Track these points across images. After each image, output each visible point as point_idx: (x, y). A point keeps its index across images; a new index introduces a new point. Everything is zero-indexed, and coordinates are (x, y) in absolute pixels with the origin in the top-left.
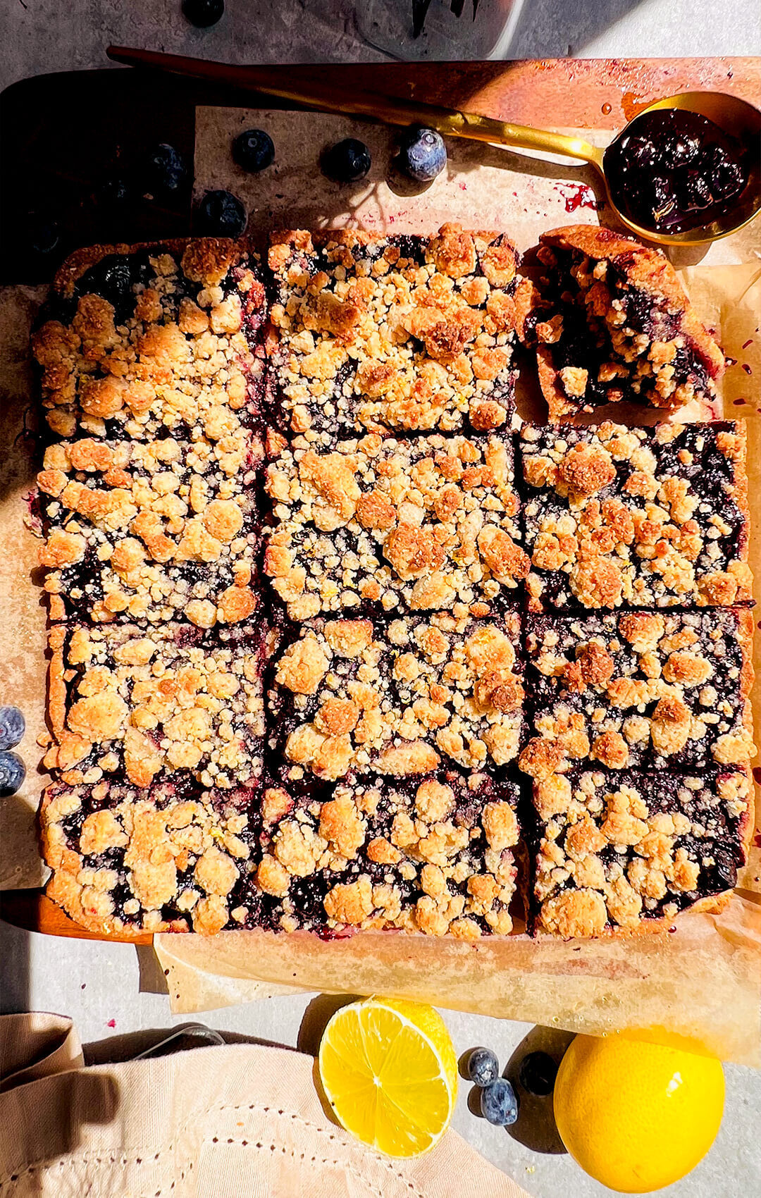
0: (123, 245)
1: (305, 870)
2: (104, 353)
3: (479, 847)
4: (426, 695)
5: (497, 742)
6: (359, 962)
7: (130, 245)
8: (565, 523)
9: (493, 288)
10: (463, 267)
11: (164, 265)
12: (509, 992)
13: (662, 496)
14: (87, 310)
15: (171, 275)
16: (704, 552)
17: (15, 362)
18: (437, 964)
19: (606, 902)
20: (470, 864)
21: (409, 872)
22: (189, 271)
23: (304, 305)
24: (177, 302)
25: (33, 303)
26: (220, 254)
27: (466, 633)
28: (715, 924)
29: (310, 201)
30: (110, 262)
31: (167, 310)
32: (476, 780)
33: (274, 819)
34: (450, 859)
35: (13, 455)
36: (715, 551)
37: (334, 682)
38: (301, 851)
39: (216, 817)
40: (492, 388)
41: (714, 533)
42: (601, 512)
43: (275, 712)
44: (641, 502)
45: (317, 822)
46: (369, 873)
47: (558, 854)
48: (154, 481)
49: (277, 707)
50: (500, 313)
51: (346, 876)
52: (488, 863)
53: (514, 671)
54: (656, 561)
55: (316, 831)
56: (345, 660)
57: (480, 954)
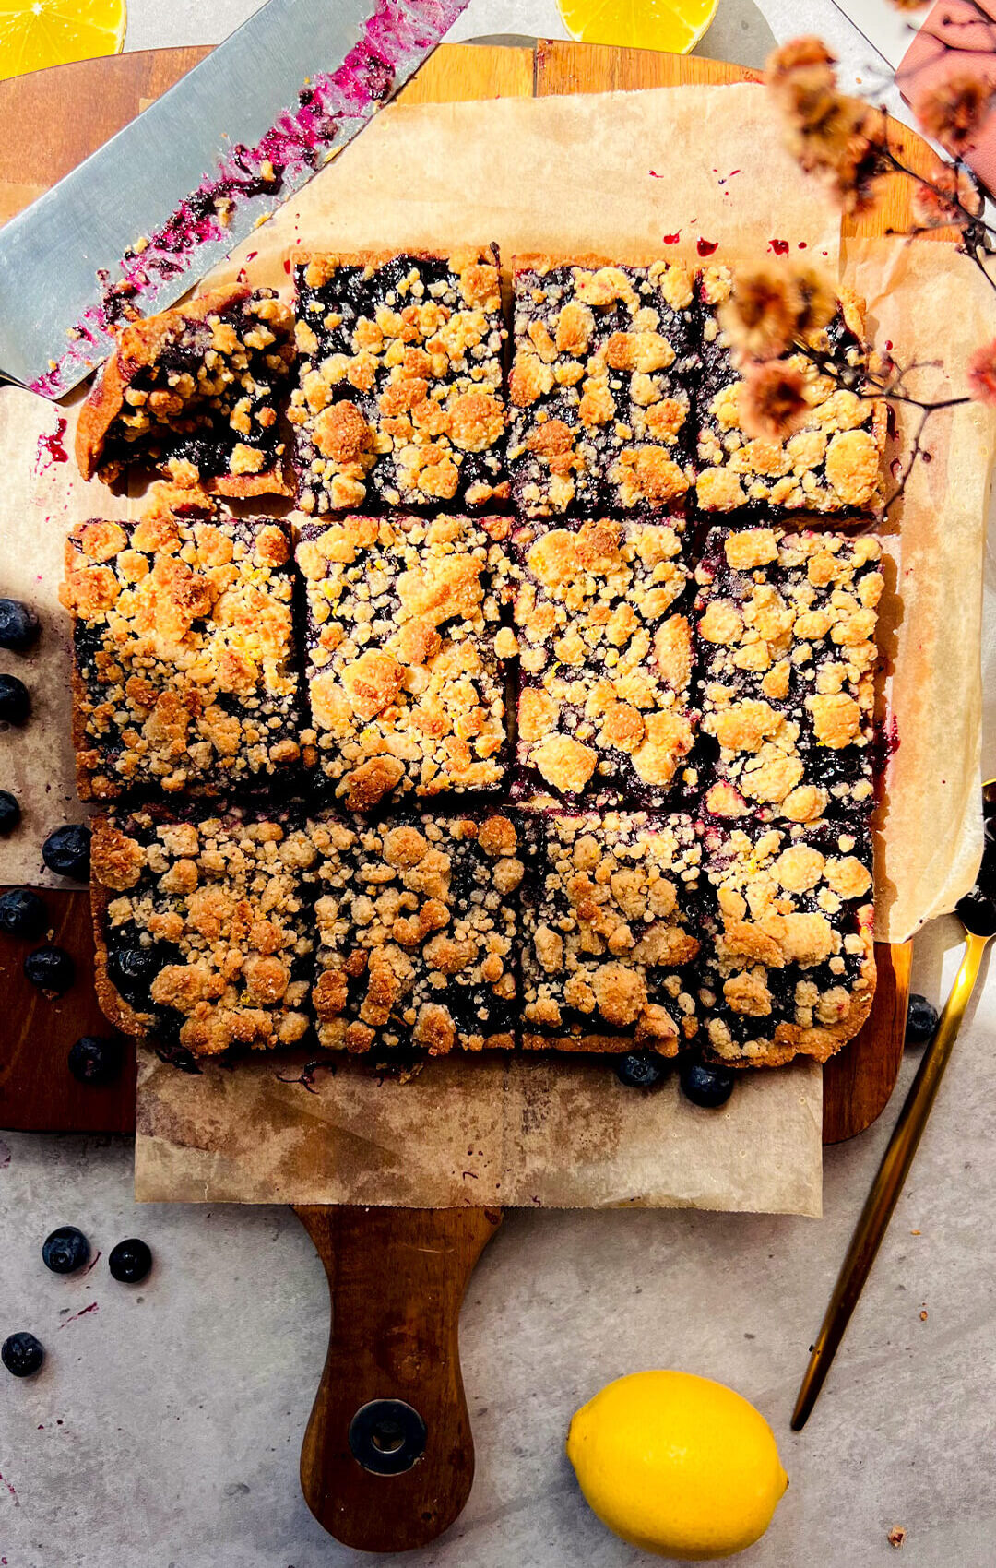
0: (97, 957)
1: (796, 768)
2: (218, 975)
3: (776, 573)
4: (602, 628)
5: (654, 550)
6: (926, 707)
7: (96, 951)
8: (408, 459)
9: (128, 546)
10: (108, 580)
11: (120, 910)
12: (966, 533)
13: (376, 347)
14: (169, 993)
15: (131, 904)
16: (439, 300)
17: (224, 1091)
18: (929, 616)
19: (842, 431)
20: (797, 583)
21: (803, 653)
22: (129, 880)
23: (159, 755)
24: (163, 897)
25: (158, 1071)
26: (111, 845)
27: (535, 584)
28: (883, 296)
29: (54, 754)
30: (114, 973)
31: (171, 907)
32: (701, 576)
33: (741, 803)
34: (789, 607)
35: (330, 1097)
36: (438, 288)
37: (585, 731)
38: (773, 771)
39: (734, 866)
40: (241, 542)
41: (418, 288)
42: (394, 417)
43: (621, 797)
44: (382, 372)
45: (744, 753)
46: (804, 697)
47: (785, 484)
48: (360, 923)
49: (615, 795)
50: (156, 536)
51: (806, 723)
52: (794, 564)
53: (576, 531)
54: (450, 354)
55: (753, 755)
56: (562, 719)
57: (917, 566)
